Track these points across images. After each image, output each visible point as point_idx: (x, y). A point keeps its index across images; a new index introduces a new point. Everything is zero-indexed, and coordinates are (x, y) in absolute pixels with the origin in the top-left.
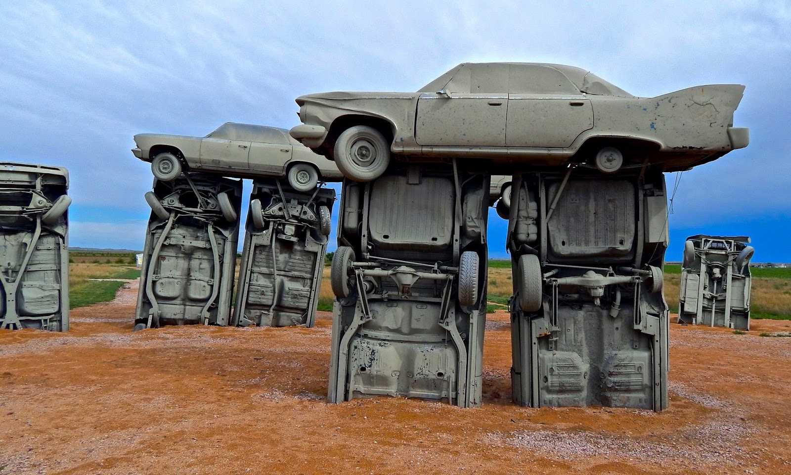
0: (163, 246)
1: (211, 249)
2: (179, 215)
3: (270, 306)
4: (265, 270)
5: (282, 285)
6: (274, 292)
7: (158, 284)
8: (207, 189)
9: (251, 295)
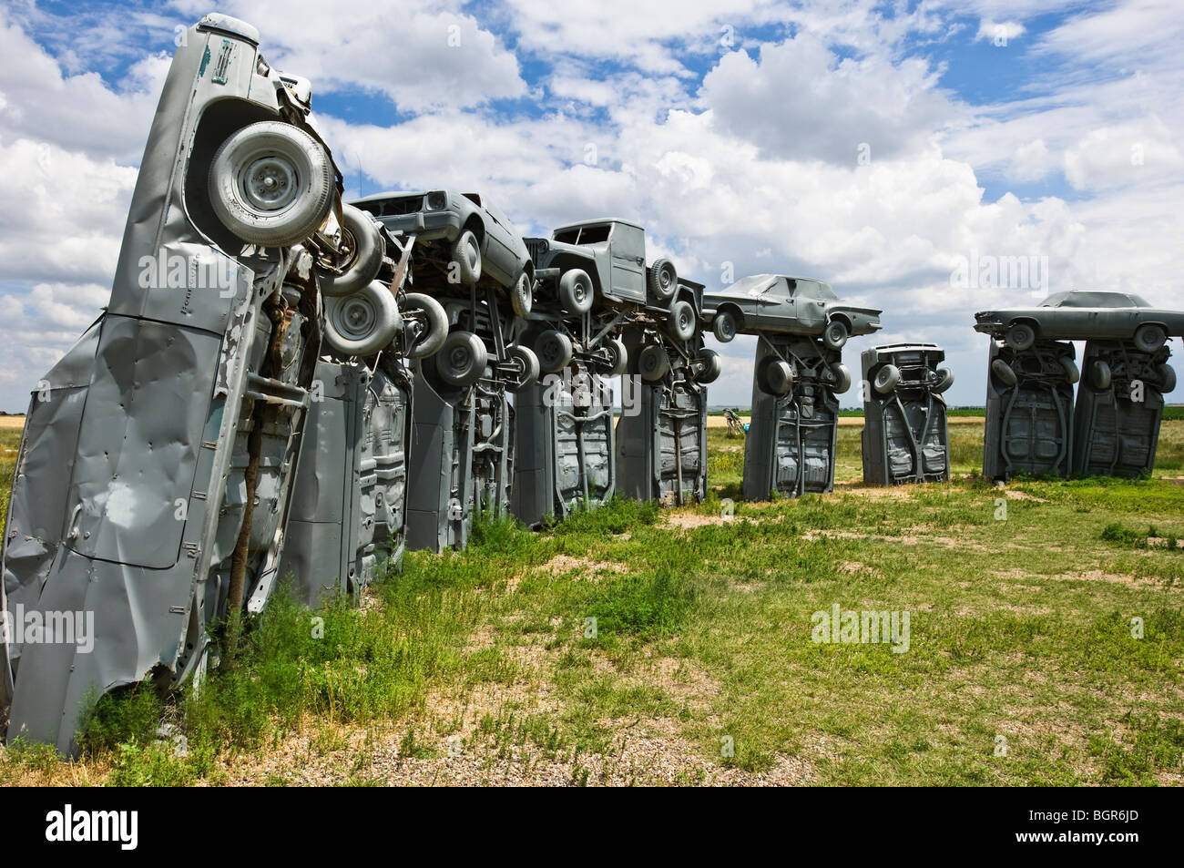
0: (1013, 408)
1: (1057, 410)
2: (1024, 380)
3: (1111, 463)
4: (1104, 428)
5: (1121, 443)
6: (1115, 450)
7: (1010, 445)
8: (1048, 354)
9: (1094, 452)
